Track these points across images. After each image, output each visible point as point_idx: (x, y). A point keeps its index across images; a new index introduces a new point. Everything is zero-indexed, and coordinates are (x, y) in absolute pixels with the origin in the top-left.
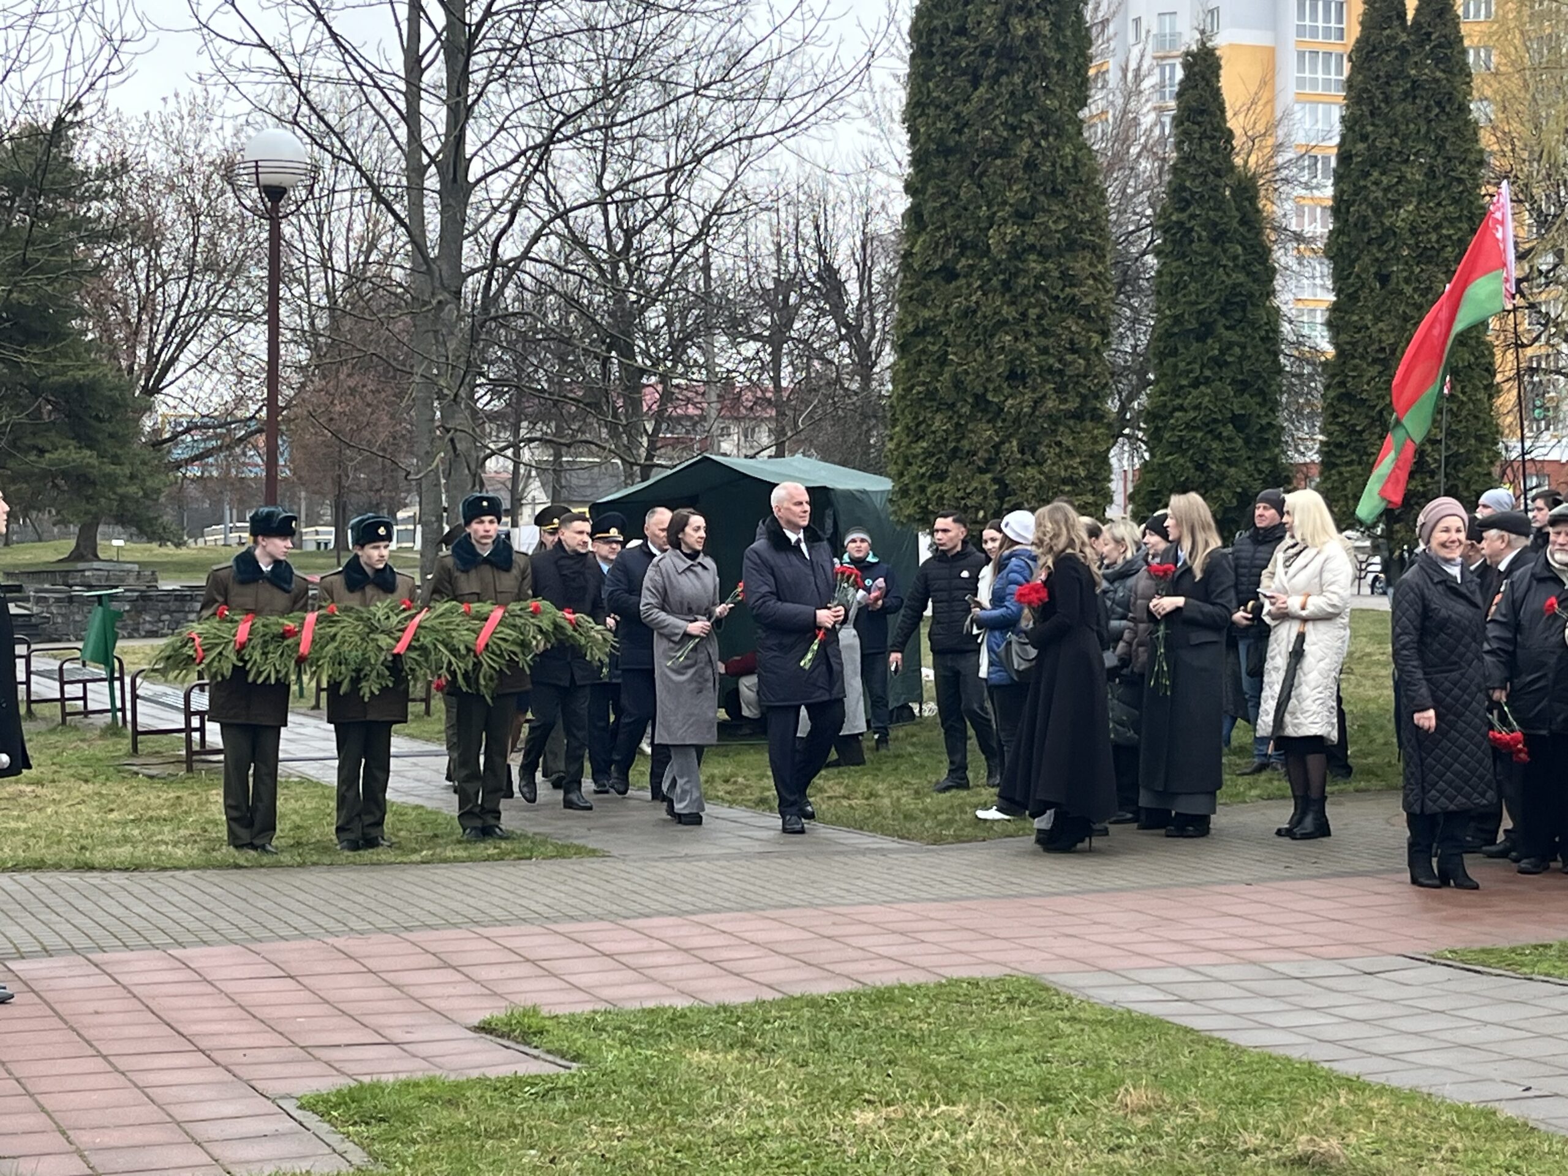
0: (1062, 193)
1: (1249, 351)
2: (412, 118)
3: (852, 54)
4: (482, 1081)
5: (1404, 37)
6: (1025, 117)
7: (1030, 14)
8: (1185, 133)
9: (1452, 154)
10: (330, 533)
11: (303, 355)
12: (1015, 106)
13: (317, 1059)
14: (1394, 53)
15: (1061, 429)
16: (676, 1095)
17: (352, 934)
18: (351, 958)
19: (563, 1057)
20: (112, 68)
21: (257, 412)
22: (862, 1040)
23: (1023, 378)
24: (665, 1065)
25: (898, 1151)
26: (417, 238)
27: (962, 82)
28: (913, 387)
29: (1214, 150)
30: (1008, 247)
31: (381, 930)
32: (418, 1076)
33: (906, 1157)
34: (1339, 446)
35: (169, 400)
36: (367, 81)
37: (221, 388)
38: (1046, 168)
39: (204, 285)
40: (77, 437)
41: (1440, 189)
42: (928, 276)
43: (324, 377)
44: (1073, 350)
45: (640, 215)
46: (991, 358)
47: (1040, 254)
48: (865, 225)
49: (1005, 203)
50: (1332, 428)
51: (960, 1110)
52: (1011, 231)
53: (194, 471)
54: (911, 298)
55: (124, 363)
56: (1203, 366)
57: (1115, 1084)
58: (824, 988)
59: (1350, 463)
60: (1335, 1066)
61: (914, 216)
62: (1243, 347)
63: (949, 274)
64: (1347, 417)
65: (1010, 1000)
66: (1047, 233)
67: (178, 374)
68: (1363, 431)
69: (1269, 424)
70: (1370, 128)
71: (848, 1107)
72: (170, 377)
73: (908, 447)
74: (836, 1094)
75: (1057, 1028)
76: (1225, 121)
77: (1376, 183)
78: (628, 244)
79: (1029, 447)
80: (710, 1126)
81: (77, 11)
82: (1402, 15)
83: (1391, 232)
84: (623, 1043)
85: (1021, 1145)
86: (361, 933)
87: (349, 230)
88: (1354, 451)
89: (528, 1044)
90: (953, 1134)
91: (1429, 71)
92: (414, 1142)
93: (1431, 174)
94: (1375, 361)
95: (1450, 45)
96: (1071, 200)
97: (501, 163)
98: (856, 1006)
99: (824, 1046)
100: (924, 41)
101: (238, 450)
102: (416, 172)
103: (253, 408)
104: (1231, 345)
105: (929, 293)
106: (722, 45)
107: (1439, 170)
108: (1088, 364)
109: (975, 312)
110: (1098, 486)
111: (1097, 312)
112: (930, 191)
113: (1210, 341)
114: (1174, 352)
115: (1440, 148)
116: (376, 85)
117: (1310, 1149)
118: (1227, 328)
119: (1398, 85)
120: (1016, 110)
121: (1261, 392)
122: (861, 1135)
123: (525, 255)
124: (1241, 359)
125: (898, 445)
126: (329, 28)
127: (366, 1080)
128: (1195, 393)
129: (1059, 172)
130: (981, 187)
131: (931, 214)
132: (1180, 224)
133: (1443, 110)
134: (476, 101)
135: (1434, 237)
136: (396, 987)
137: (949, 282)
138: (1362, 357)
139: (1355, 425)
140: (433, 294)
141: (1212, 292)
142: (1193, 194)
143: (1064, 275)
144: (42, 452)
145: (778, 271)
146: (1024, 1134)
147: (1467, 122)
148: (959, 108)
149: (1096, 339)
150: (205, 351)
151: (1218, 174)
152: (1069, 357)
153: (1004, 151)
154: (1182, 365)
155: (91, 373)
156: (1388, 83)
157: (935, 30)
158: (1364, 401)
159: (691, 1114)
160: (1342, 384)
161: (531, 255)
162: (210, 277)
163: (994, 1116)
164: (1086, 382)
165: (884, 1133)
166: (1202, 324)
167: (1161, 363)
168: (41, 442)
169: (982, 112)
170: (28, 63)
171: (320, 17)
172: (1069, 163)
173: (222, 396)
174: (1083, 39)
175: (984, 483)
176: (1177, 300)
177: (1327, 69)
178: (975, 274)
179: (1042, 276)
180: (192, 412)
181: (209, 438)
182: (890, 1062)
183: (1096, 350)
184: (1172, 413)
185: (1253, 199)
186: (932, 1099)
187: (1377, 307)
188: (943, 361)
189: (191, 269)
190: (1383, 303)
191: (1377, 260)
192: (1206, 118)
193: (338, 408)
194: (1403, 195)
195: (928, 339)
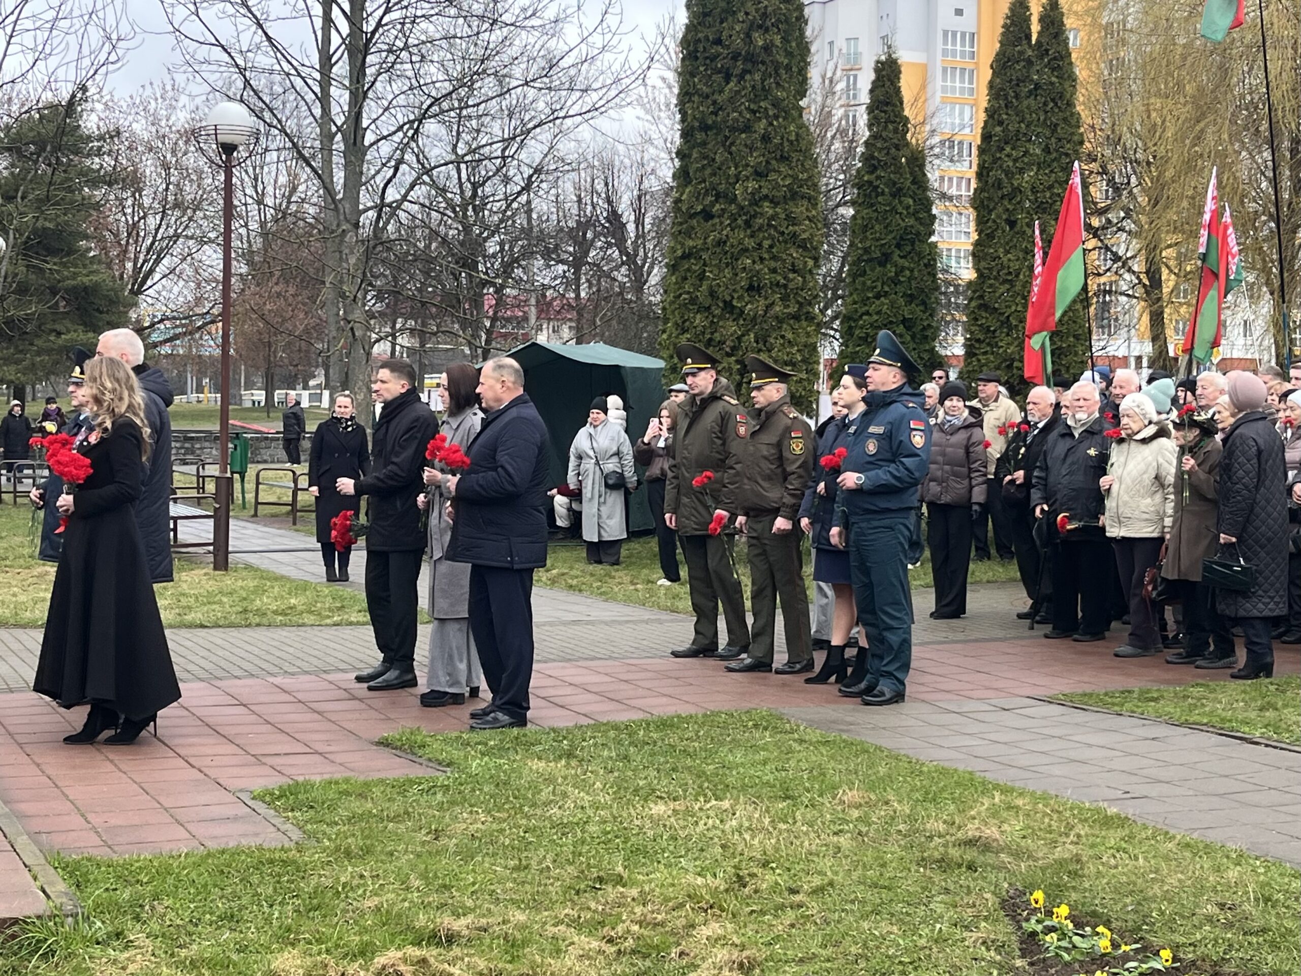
0: (787, 159)
1: (916, 273)
2: (324, 99)
3: (638, 59)
4: (382, 781)
5: (1030, 52)
6: (762, 104)
7: (767, 30)
8: (875, 118)
9: (1062, 136)
10: (261, 395)
11: (244, 269)
12: (756, 96)
13: (265, 764)
14: (1022, 64)
15: (785, 326)
16: (522, 792)
17: (287, 675)
18: (285, 692)
19: (440, 764)
20: (111, 59)
21: (211, 308)
22: (653, 754)
23: (759, 289)
24: (513, 770)
25: (682, 834)
26: (328, 187)
27: (718, 78)
28: (681, 295)
29: (896, 131)
30: (749, 197)
31: (307, 673)
32: (337, 776)
33: (688, 838)
34: (978, 341)
35: (149, 300)
36: (293, 72)
37: (186, 292)
38: (777, 141)
39: (173, 219)
40: (85, 324)
41: (1053, 161)
42: (692, 216)
43: (258, 285)
44: (794, 271)
45: (483, 173)
46: (736, 275)
47: (771, 201)
48: (641, 183)
49: (747, 165)
50: (973, 328)
51: (726, 804)
52: (752, 185)
53: (166, 349)
54: (680, 232)
55: (117, 273)
56: (883, 284)
57: (835, 787)
58: (624, 717)
59: (985, 353)
60: (987, 775)
61: (683, 175)
62: (912, 271)
63: (707, 215)
64: (984, 321)
65: (756, 726)
66: (777, 187)
67: (155, 280)
68: (995, 331)
69: (929, 325)
70: (1005, 117)
71: (646, 800)
72: (149, 283)
73: (677, 337)
74: (636, 791)
75: (790, 746)
76: (903, 110)
77: (1008, 156)
78: (475, 194)
79: (762, 339)
80: (548, 814)
81: (86, 18)
82: (1028, 37)
83: (1018, 190)
84: (483, 754)
85: (771, 829)
86: (293, 674)
87: (276, 182)
88: (989, 344)
89: (414, 754)
90: (722, 821)
91: (1047, 77)
92: (337, 824)
93: (1047, 150)
94: (1006, 281)
95: (1062, 58)
96: (794, 164)
97: (385, 133)
98: (647, 729)
99: (626, 758)
100: (691, 48)
101: (197, 336)
102: (327, 138)
103: (208, 305)
104: (903, 269)
105: (693, 228)
106: (542, 53)
107: (1052, 147)
108: (804, 281)
109: (725, 242)
110: (810, 367)
111: (811, 243)
112: (695, 155)
113: (889, 266)
114: (864, 273)
115: (1054, 131)
116: (299, 75)
117: (977, 834)
118: (901, 257)
119: (1025, 87)
120: (755, 99)
121: (924, 303)
122: (656, 821)
123: (404, 198)
124: (909, 279)
125: (670, 336)
126: (266, 34)
127: (301, 779)
128: (877, 302)
129: (786, 144)
130: (731, 153)
131: (695, 172)
132: (870, 182)
133: (1056, 104)
134: (369, 89)
135: (1048, 195)
136: (318, 713)
137: (707, 221)
138: (995, 278)
139: (989, 327)
140: (338, 225)
141: (891, 232)
142: (879, 161)
143: (788, 218)
144: (59, 334)
145: (579, 215)
146: (773, 821)
147: (1072, 114)
148: (716, 96)
149: (811, 263)
150: (173, 265)
151: (897, 147)
152: (791, 276)
153: (747, 128)
154: (869, 283)
155: (95, 279)
156: (1018, 85)
157: (699, 40)
158: (996, 309)
159: (534, 805)
160: (981, 297)
161: (409, 198)
162: (177, 213)
163: (751, 808)
164: (803, 294)
165: (672, 819)
166: (884, 254)
167: (854, 281)
168: (58, 327)
169: (731, 100)
170: (50, 54)
171: (260, 26)
172: (793, 138)
173: (185, 297)
174: (804, 49)
175: (730, 364)
176: (866, 237)
177: (962, 81)
178: (726, 216)
179: (772, 218)
180: (164, 308)
181: (177, 327)
182: (673, 770)
183: (810, 271)
184: (861, 317)
185: (922, 166)
186: (705, 796)
187: (1007, 243)
188: (702, 277)
189: (164, 207)
190: (1011, 240)
191: (1008, 210)
192: (889, 108)
193: (268, 307)
194: (1026, 164)
195: (692, 261)
